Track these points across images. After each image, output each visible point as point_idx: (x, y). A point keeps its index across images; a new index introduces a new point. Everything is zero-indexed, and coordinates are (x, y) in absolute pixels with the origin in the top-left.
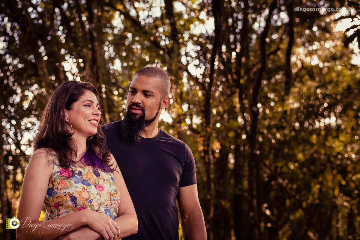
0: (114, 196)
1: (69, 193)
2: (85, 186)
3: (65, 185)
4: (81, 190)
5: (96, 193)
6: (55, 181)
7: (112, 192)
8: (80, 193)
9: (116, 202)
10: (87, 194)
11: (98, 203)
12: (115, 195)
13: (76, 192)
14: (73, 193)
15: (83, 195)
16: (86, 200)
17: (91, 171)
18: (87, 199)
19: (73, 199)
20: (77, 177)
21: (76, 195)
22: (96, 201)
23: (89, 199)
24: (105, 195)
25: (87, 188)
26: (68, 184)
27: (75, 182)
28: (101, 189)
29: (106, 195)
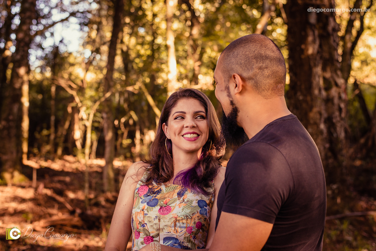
0: (181, 222)
5: (154, 217)
7: (181, 216)
11: (154, 228)
12: (184, 221)
16: (139, 224)
18: (140, 222)
22: (152, 226)
23: (143, 222)
29: (168, 220)
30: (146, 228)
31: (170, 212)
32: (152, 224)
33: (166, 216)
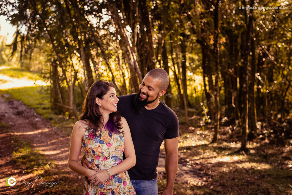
0: (118, 148)
1: (91, 148)
2: (100, 145)
3: (90, 143)
4: (97, 147)
5: (106, 148)
6: (85, 140)
8: (97, 148)
9: (120, 151)
10: (100, 149)
12: (119, 148)
13: (95, 148)
14: (93, 148)
15: (98, 150)
17: (107, 134)
18: (100, 152)
19: (93, 151)
20: (97, 139)
21: (95, 150)
22: (106, 153)
24: (112, 149)
25: (101, 146)
26: (92, 143)
27: (95, 142)
28: (110, 145)
30: (104, 154)
31: (112, 145)
32: (106, 152)
33: (111, 147)
